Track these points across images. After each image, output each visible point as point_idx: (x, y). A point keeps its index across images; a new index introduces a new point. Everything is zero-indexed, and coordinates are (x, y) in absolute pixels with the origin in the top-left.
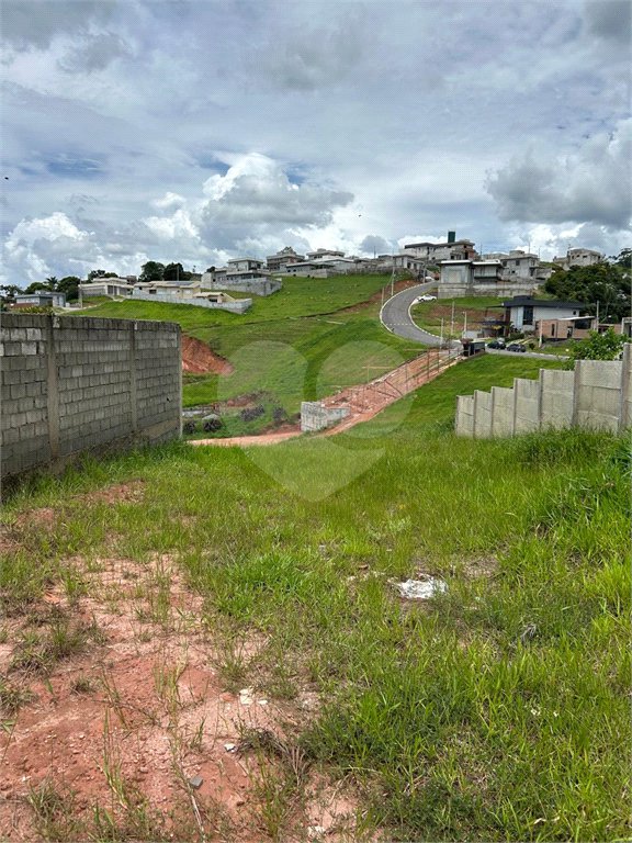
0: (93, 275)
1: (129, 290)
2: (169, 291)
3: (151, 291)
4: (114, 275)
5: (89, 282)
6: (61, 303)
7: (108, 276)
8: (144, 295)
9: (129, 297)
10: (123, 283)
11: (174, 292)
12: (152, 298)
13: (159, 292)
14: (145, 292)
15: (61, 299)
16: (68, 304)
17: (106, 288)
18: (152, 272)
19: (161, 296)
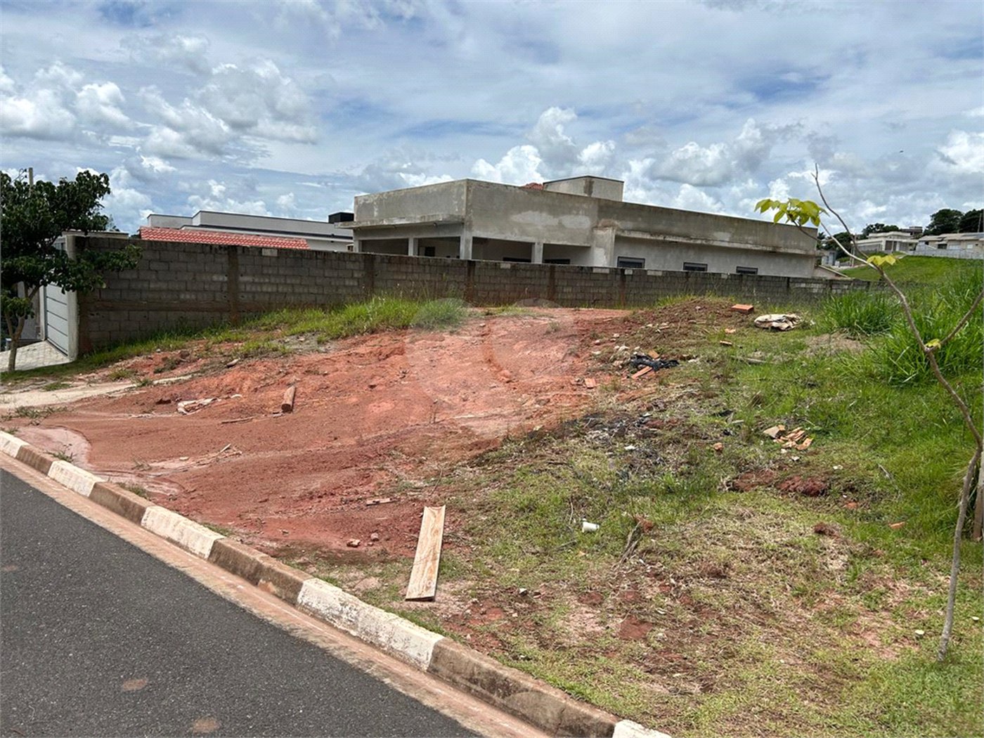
0: (869, 230)
1: (911, 244)
2: (963, 245)
3: (940, 246)
4: (895, 229)
5: (864, 237)
6: (831, 261)
7: (887, 230)
8: (932, 250)
9: (911, 253)
10: (906, 237)
11: (970, 246)
12: (941, 253)
13: (951, 247)
14: (933, 247)
15: (831, 258)
16: (837, 263)
17: (883, 244)
18: (945, 222)
19: (954, 251)
